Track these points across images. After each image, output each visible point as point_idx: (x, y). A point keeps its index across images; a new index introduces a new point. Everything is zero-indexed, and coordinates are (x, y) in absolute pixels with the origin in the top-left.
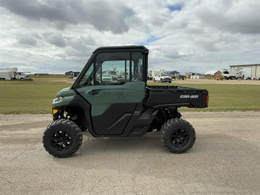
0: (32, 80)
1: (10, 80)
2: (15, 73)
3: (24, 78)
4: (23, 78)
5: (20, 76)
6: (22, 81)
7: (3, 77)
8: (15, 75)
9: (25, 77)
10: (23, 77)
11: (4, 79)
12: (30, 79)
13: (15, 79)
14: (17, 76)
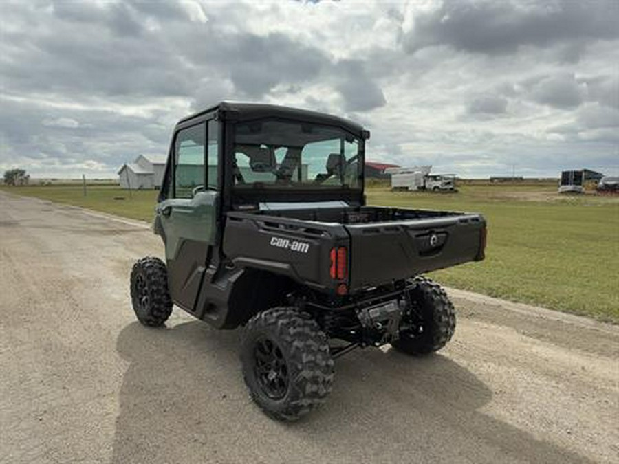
0: (456, 191)
1: (416, 191)
2: (427, 176)
3: (440, 187)
4: (438, 187)
5: (434, 182)
6: (437, 192)
7: (406, 185)
8: (425, 182)
9: (442, 185)
10: (438, 184)
11: (407, 188)
12: (452, 189)
13: (424, 188)
14: (430, 183)
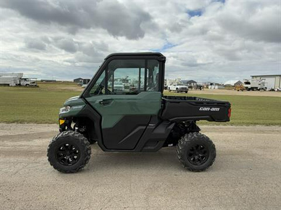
0: (38, 87)
1: (15, 86)
2: (21, 78)
3: (30, 84)
4: (28, 84)
5: (26, 82)
6: (28, 87)
7: (8, 83)
8: (20, 82)
9: (30, 83)
10: (28, 83)
11: (8, 85)
12: (36, 85)
13: (20, 85)
14: (23, 82)
